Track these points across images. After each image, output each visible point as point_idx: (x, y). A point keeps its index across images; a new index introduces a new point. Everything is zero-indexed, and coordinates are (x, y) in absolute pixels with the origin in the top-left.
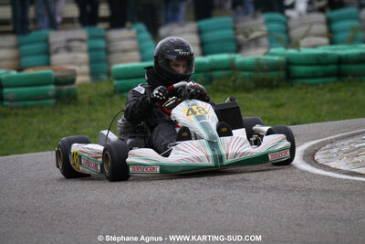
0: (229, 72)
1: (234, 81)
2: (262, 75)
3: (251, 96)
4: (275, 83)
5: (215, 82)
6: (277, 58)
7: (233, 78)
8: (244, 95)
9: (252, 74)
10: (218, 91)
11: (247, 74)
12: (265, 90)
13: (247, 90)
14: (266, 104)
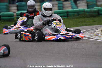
0: (83, 13)
1: (84, 15)
2: (92, 14)
3: (88, 19)
4: (95, 16)
5: (79, 15)
6: (96, 9)
7: (84, 14)
8: (87, 19)
9: (89, 13)
10: (80, 17)
11: (88, 13)
12: (92, 17)
13: (88, 17)
14: (91, 21)
